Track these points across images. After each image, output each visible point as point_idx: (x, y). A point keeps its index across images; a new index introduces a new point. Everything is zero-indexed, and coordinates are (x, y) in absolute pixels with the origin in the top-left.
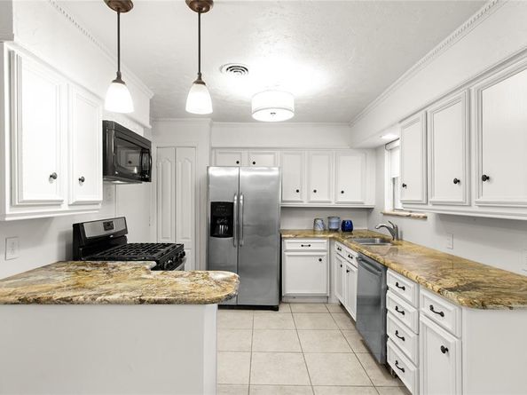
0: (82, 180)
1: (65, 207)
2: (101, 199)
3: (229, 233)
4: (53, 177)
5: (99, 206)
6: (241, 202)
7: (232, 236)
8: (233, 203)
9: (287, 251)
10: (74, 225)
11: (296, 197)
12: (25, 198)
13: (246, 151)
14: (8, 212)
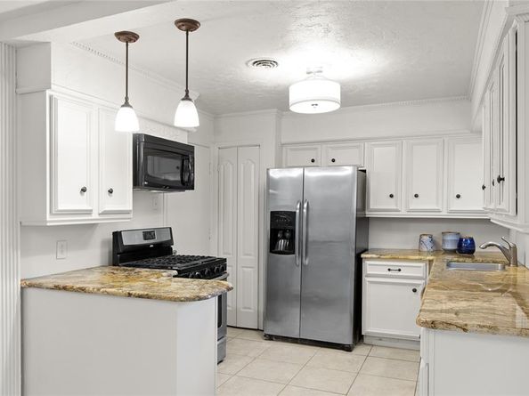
0: (111, 192)
1: (95, 215)
2: (131, 208)
3: (290, 249)
4: (84, 190)
5: (131, 216)
6: (305, 211)
7: (294, 253)
8: (295, 212)
9: (368, 276)
10: (114, 233)
11: (391, 204)
12: (60, 208)
13: (324, 146)
14: (48, 219)
